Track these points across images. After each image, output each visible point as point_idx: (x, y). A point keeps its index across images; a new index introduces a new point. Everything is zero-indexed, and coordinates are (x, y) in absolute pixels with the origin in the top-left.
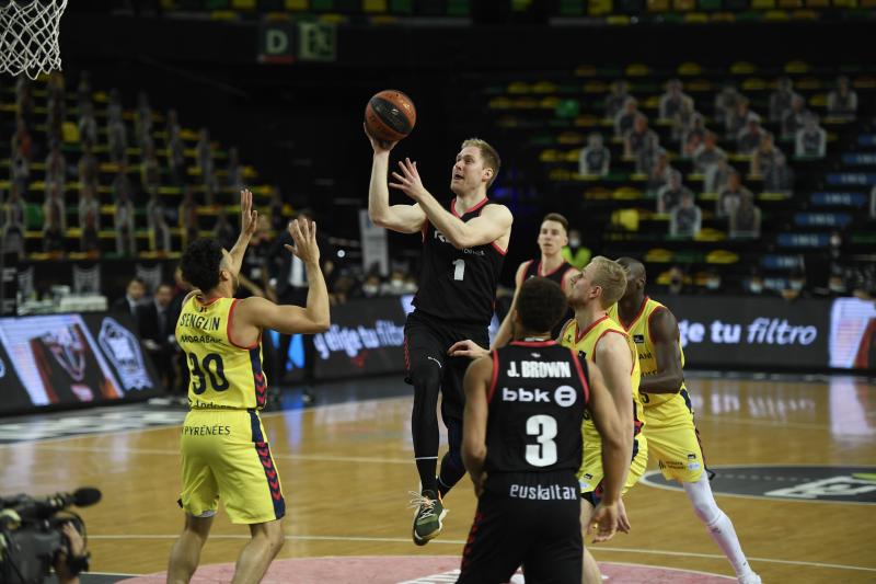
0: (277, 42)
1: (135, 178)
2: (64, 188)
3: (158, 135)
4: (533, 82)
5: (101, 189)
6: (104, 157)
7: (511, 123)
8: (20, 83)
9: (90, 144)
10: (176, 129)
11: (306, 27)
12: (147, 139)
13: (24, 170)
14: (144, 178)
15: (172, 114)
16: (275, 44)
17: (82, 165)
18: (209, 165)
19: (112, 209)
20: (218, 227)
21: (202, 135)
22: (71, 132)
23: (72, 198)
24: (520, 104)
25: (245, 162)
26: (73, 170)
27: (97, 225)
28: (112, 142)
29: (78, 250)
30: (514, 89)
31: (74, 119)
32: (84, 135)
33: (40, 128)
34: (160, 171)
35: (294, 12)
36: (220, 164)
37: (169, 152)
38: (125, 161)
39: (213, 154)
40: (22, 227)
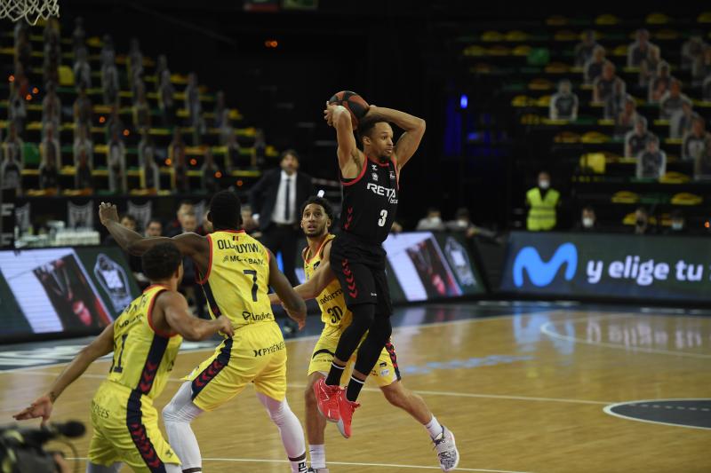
1: (126, 120)
2: (60, 128)
3: (148, 79)
4: (504, 32)
5: (94, 130)
6: (97, 100)
7: (485, 70)
8: (18, 28)
9: (84, 88)
10: (166, 73)
12: (138, 82)
13: (22, 111)
14: (135, 121)
15: (163, 59)
17: (77, 107)
18: (197, 108)
19: (106, 149)
20: (205, 166)
21: (191, 79)
22: (66, 75)
23: (67, 138)
24: (493, 52)
25: (230, 105)
26: (68, 111)
27: (90, 164)
28: (105, 84)
29: (72, 188)
30: (487, 37)
31: (69, 63)
32: (78, 78)
33: (37, 71)
34: (150, 113)
36: (207, 107)
37: (159, 95)
38: (117, 104)
39: (200, 98)
40: (20, 165)
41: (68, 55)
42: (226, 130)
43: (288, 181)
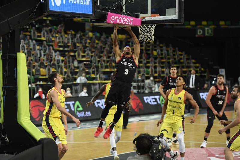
0: (200, 32)
1: (169, 63)
2: (154, 65)
3: (174, 53)
5: (162, 65)
6: (162, 58)
8: (144, 43)
9: (159, 56)
10: (178, 52)
11: (206, 29)
12: (171, 54)
13: (145, 61)
14: (171, 63)
15: (177, 49)
16: (199, 32)
17: (158, 60)
18: (185, 60)
19: (164, 70)
20: (187, 73)
21: (184, 53)
22: (155, 53)
23: (155, 67)
25: (193, 59)
26: (155, 61)
27: (161, 73)
28: (164, 55)
29: (157, 79)
31: (156, 50)
32: (158, 54)
33: (149, 52)
34: (174, 61)
35: (204, 25)
36: (187, 59)
37: (176, 57)
38: (167, 59)
39: (186, 57)
40: (145, 74)
41: (155, 48)
42: (192, 65)
43: (193, 77)
